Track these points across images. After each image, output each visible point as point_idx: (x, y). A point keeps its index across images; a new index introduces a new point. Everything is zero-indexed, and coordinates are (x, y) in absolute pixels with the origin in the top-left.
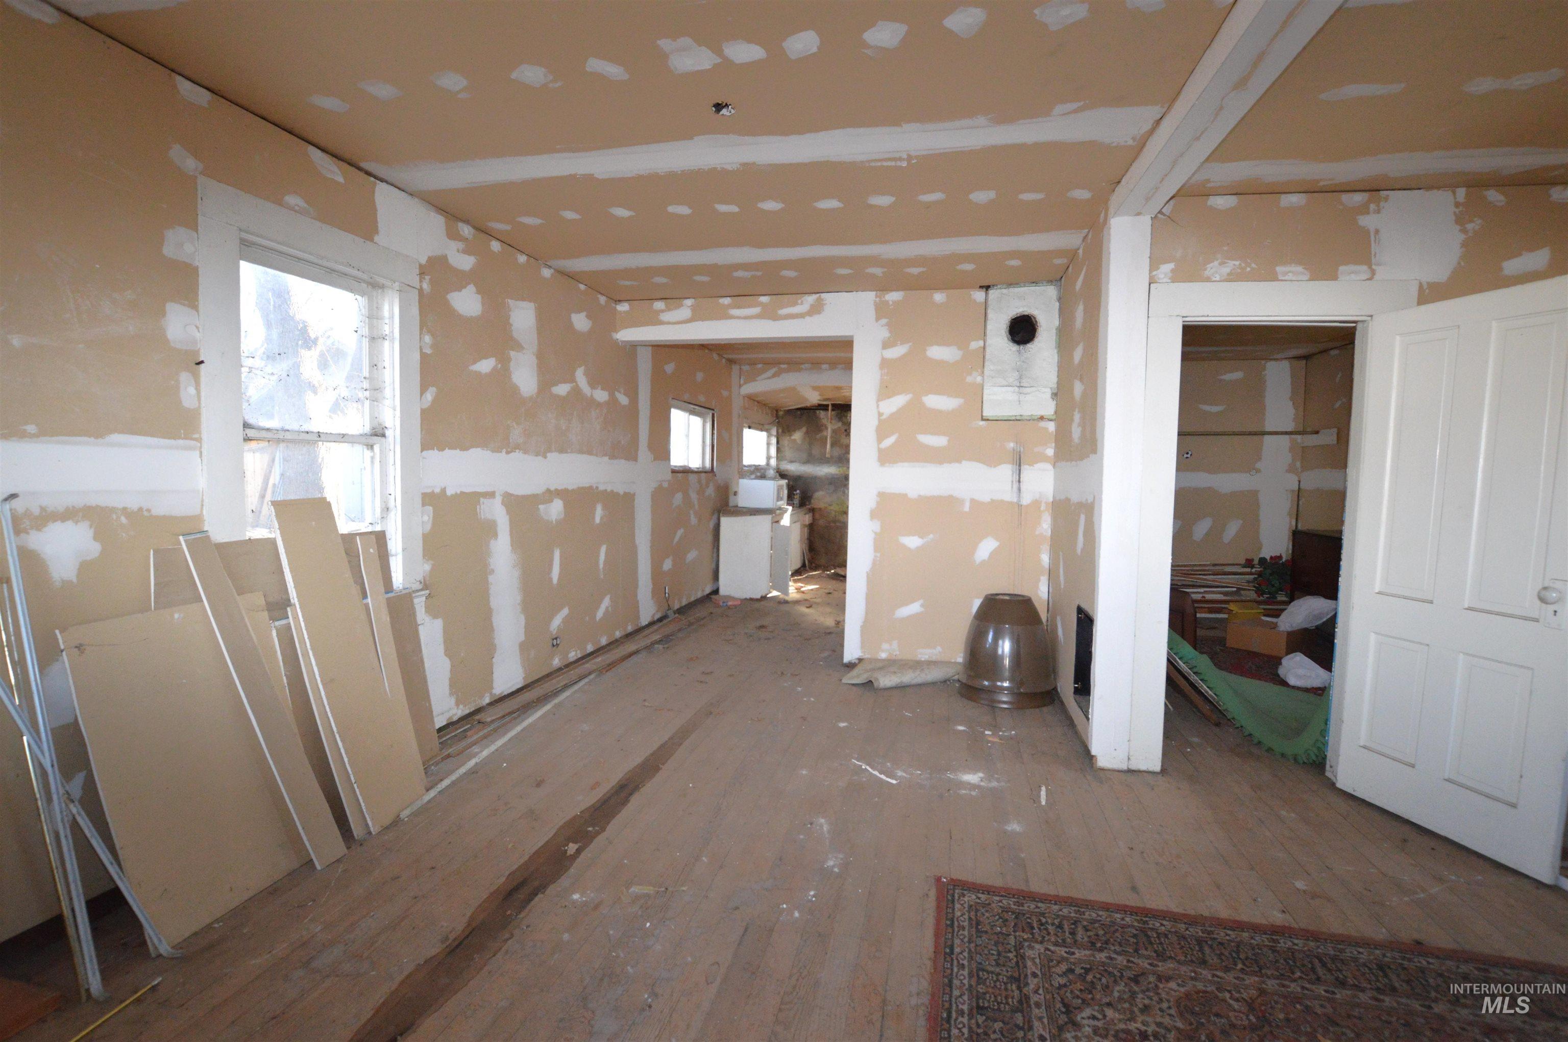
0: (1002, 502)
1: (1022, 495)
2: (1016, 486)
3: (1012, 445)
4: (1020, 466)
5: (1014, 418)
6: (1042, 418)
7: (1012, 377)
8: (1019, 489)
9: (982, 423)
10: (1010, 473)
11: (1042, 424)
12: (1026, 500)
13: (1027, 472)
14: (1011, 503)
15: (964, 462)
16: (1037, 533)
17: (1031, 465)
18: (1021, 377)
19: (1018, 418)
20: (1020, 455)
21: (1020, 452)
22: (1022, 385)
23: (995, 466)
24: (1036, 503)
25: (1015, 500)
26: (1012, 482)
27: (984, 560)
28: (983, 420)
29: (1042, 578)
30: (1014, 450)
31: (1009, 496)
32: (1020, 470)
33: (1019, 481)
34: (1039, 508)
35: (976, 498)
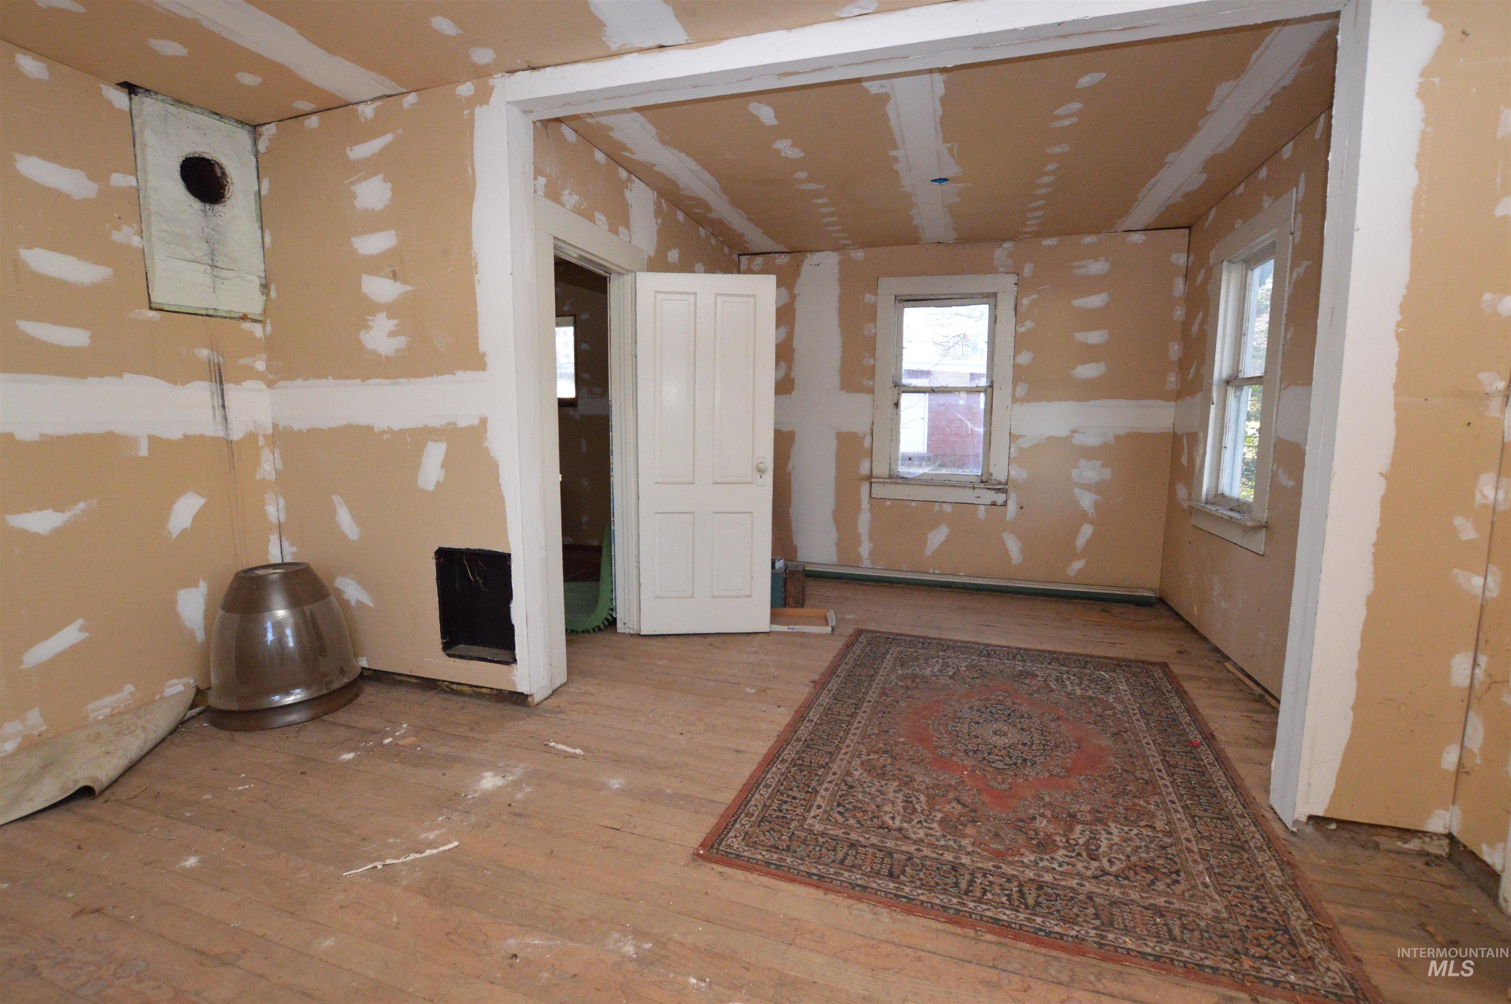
0: (202, 437)
1: (230, 426)
2: (219, 412)
3: (204, 353)
4: (221, 383)
5: (204, 312)
6: (244, 318)
7: (200, 250)
8: (225, 418)
9: (151, 314)
10: (209, 394)
11: (246, 326)
12: (237, 434)
13: (233, 392)
14: (217, 439)
15: (127, 376)
16: (258, 478)
17: (238, 382)
18: (212, 253)
19: (211, 312)
20: (220, 369)
21: (219, 364)
22: (216, 264)
23: (183, 384)
24: (251, 437)
25: (221, 434)
26: (213, 407)
27: (187, 529)
28: (151, 308)
29: (271, 537)
30: (209, 361)
31: (211, 429)
32: (222, 390)
33: (224, 407)
34: (257, 443)
35: (158, 432)
